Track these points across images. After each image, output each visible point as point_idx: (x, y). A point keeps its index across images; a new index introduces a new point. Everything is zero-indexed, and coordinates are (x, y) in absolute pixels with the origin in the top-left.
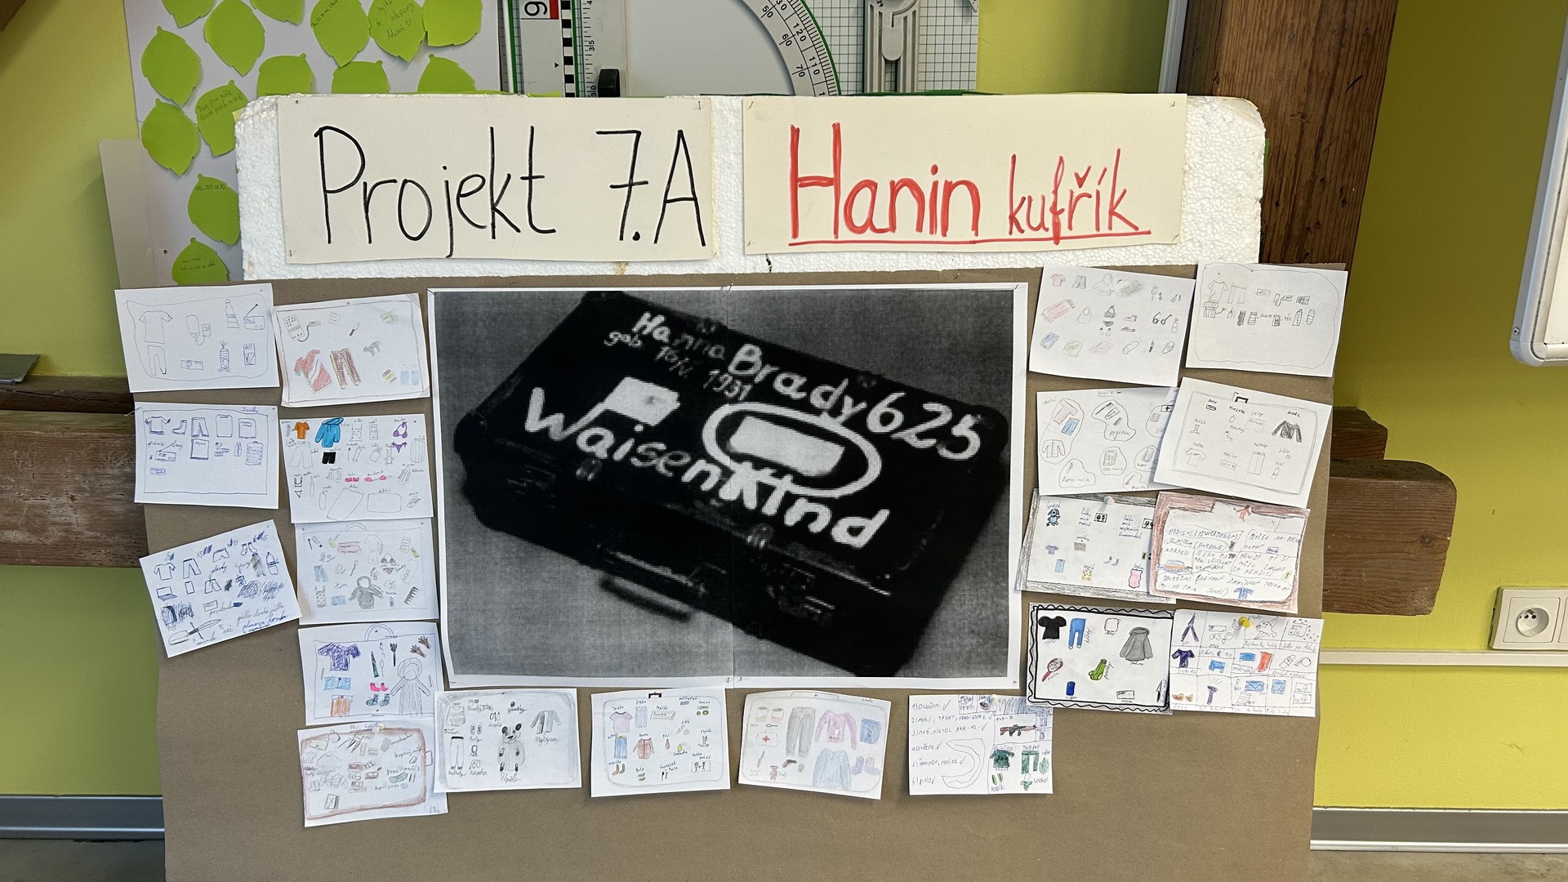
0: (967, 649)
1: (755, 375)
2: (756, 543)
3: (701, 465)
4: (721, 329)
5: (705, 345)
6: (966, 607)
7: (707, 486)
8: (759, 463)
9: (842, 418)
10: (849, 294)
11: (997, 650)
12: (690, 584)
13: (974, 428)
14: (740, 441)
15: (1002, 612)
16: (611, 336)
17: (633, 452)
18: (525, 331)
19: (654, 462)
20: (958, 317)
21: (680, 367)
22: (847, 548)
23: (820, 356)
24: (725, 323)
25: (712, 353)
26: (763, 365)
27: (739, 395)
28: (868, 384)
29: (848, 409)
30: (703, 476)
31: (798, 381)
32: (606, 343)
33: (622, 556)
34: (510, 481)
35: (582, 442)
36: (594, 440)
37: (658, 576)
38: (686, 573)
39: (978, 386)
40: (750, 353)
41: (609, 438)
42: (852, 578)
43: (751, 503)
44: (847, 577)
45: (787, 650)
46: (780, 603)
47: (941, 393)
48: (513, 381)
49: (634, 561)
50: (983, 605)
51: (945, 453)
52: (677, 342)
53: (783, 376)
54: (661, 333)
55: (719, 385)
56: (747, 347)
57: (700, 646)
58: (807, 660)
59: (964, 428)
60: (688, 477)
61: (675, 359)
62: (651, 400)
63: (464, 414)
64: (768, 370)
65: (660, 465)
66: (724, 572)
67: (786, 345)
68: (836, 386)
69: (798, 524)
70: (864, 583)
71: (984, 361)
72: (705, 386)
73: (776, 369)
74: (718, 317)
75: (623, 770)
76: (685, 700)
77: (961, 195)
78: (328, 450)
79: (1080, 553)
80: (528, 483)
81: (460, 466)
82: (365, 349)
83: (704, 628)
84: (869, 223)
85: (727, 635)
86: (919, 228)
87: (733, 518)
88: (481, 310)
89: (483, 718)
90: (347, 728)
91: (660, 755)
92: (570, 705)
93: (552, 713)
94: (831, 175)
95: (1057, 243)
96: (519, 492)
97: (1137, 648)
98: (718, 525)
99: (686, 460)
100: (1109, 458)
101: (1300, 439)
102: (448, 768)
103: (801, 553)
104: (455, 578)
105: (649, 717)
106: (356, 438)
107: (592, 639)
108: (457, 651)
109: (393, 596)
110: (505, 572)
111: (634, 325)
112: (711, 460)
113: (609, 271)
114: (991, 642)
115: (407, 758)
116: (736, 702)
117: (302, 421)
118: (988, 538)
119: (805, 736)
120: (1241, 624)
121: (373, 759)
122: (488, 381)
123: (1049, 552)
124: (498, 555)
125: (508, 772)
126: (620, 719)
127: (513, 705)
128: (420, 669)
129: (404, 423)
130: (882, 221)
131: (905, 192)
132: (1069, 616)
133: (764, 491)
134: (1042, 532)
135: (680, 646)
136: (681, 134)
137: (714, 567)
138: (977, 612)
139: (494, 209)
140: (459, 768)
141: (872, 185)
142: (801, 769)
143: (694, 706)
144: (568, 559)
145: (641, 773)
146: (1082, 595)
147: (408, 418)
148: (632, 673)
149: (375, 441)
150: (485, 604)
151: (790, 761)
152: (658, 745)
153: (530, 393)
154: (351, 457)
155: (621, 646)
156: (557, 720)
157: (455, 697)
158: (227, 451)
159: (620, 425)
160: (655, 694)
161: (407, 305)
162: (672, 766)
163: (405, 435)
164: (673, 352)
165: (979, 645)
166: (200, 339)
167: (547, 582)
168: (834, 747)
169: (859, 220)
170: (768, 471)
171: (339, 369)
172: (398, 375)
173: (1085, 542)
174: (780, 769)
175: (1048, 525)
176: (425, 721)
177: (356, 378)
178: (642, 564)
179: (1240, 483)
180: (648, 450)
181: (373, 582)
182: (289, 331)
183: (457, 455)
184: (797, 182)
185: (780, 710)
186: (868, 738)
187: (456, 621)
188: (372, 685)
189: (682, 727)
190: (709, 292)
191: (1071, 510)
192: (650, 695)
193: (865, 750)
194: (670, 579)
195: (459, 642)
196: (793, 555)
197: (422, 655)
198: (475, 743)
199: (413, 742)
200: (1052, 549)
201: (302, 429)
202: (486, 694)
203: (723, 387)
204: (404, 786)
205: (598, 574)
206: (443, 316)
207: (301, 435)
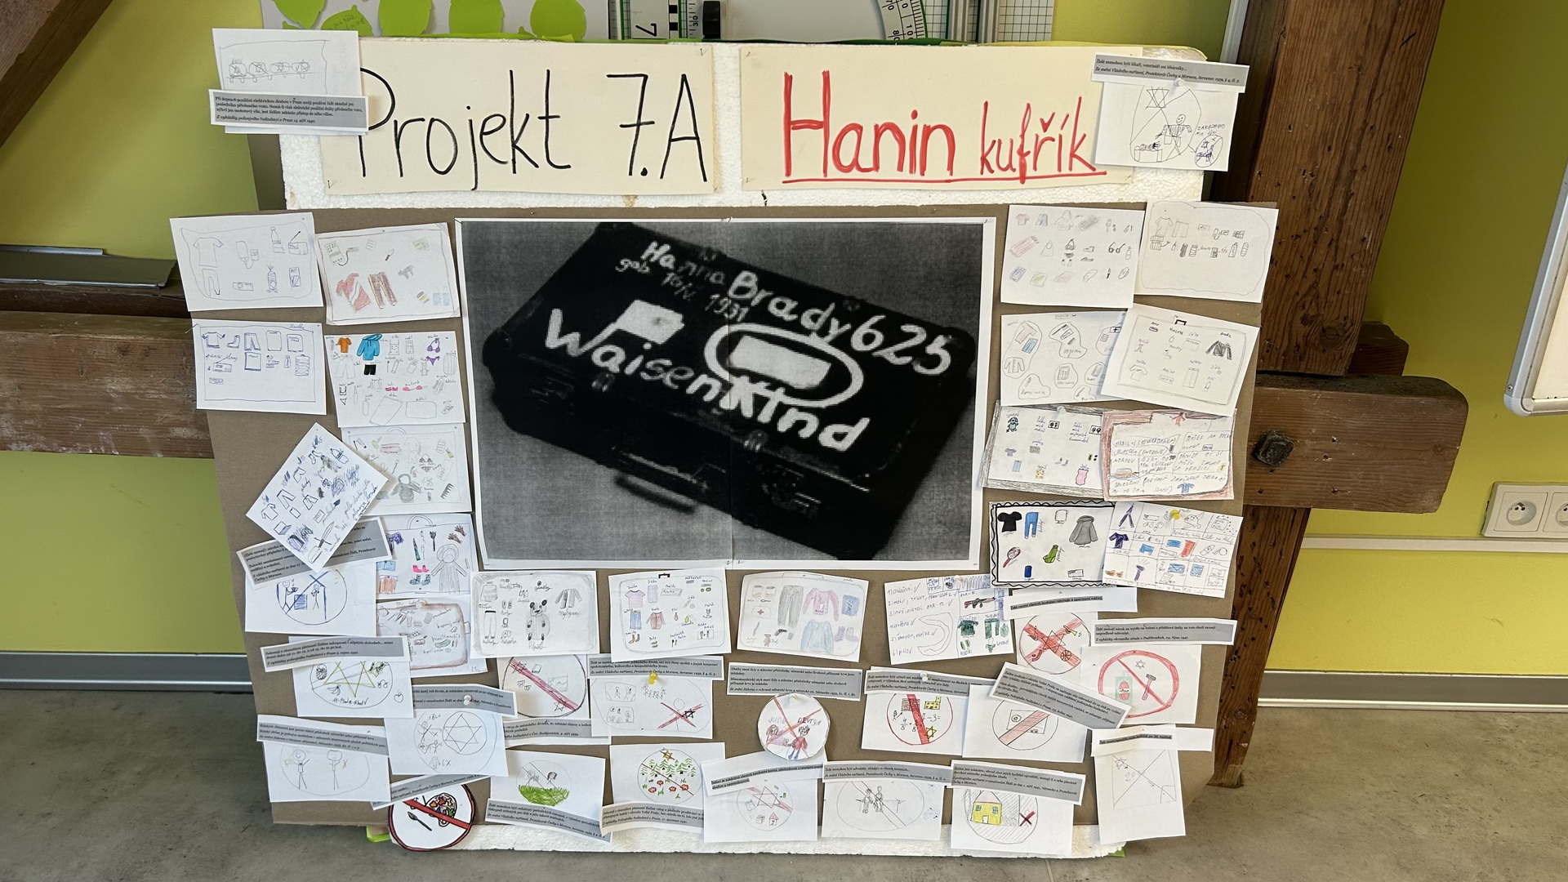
0: (935, 537)
1: (752, 299)
2: (752, 447)
3: (703, 379)
4: (721, 257)
5: (707, 272)
6: (935, 501)
7: (709, 397)
8: (755, 377)
9: (829, 338)
10: (836, 226)
11: (960, 537)
12: (695, 481)
13: (945, 347)
14: (738, 358)
15: (965, 505)
16: (622, 262)
17: (642, 368)
18: (544, 258)
19: (661, 376)
20: (934, 248)
21: (683, 291)
22: (832, 451)
23: (810, 282)
24: (724, 252)
25: (713, 279)
26: (759, 290)
27: (737, 316)
28: (853, 307)
29: (835, 329)
30: (705, 388)
31: (791, 304)
32: (617, 269)
33: (634, 457)
34: (533, 391)
35: (596, 357)
36: (607, 356)
37: (666, 474)
38: (691, 472)
39: (950, 310)
40: (747, 279)
41: (620, 355)
42: (836, 477)
43: (748, 412)
44: (832, 476)
45: (779, 538)
46: (773, 498)
47: (917, 316)
48: (535, 302)
49: (645, 462)
50: (950, 499)
51: (919, 369)
52: (681, 269)
53: (777, 300)
54: (667, 260)
55: (719, 307)
56: (745, 274)
57: (703, 535)
58: (796, 546)
59: (937, 347)
60: (692, 389)
61: (680, 284)
62: (658, 321)
63: (491, 332)
64: (763, 294)
65: (667, 379)
66: (724, 471)
67: (780, 272)
68: (824, 309)
69: (789, 431)
70: (847, 481)
71: (956, 287)
72: (707, 308)
73: (770, 294)
74: (718, 246)
75: (639, 639)
76: (691, 579)
77: (938, 139)
78: (369, 363)
79: (1035, 454)
80: (549, 393)
81: (489, 377)
82: (400, 273)
83: (707, 519)
84: (855, 163)
85: (727, 525)
86: (900, 168)
87: (732, 426)
88: (504, 237)
89: (513, 595)
90: (393, 604)
91: (670, 626)
92: (590, 585)
93: (574, 591)
94: (821, 119)
95: (1023, 182)
96: (542, 400)
97: (1084, 534)
98: (719, 431)
99: (690, 374)
100: (1063, 374)
101: (1230, 357)
102: (482, 638)
103: (792, 455)
104: (487, 476)
105: (659, 595)
106: (394, 352)
107: (609, 529)
108: (490, 539)
109: (430, 491)
110: (531, 470)
111: (642, 253)
112: (712, 375)
113: (620, 203)
114: (956, 531)
115: (447, 628)
116: (735, 581)
117: (345, 337)
118: (955, 442)
119: (794, 610)
120: (1172, 515)
121: (417, 629)
122: (511, 302)
123: (1008, 455)
124: (525, 455)
125: (536, 641)
126: (634, 596)
127: (539, 584)
128: (457, 553)
129: (437, 339)
130: (866, 161)
131: (888, 135)
132: (1023, 511)
133: (760, 402)
134: (1003, 438)
135: (686, 535)
136: (684, 78)
137: (715, 467)
138: (944, 505)
139: (514, 146)
140: (492, 638)
141: (858, 128)
142: (790, 637)
143: (698, 584)
144: (586, 459)
145: (653, 641)
146: (1035, 491)
147: (440, 334)
148: (644, 557)
149: (410, 356)
150: (514, 497)
151: (781, 631)
152: (668, 618)
153: (550, 313)
154: (390, 369)
155: (634, 534)
156: (579, 597)
157: (489, 577)
158: (277, 363)
159: (630, 343)
160: (664, 575)
161: (437, 233)
162: (681, 635)
163: (438, 350)
164: (678, 278)
165: (945, 533)
166: (250, 263)
167: (569, 479)
168: (819, 618)
169: (846, 160)
170: (763, 384)
171: (377, 290)
172: (430, 296)
173: (1039, 445)
174: (773, 637)
175: (1008, 431)
176: (465, 598)
177: (393, 299)
178: (652, 464)
179: (1176, 395)
180: (655, 365)
181: (413, 479)
182: (330, 256)
183: (486, 368)
184: (790, 125)
185: (773, 588)
186: (849, 611)
187: (489, 513)
188: (415, 567)
189: (688, 602)
190: (710, 224)
191: (1027, 418)
192: (660, 575)
193: (845, 621)
194: (677, 477)
195: (493, 531)
196: (785, 457)
197: (459, 542)
198: (506, 616)
199: (452, 614)
200: (1010, 452)
201: (344, 344)
202: (516, 575)
203: (722, 310)
204: (448, 651)
205: (613, 473)
206: (469, 243)
207: (344, 350)
